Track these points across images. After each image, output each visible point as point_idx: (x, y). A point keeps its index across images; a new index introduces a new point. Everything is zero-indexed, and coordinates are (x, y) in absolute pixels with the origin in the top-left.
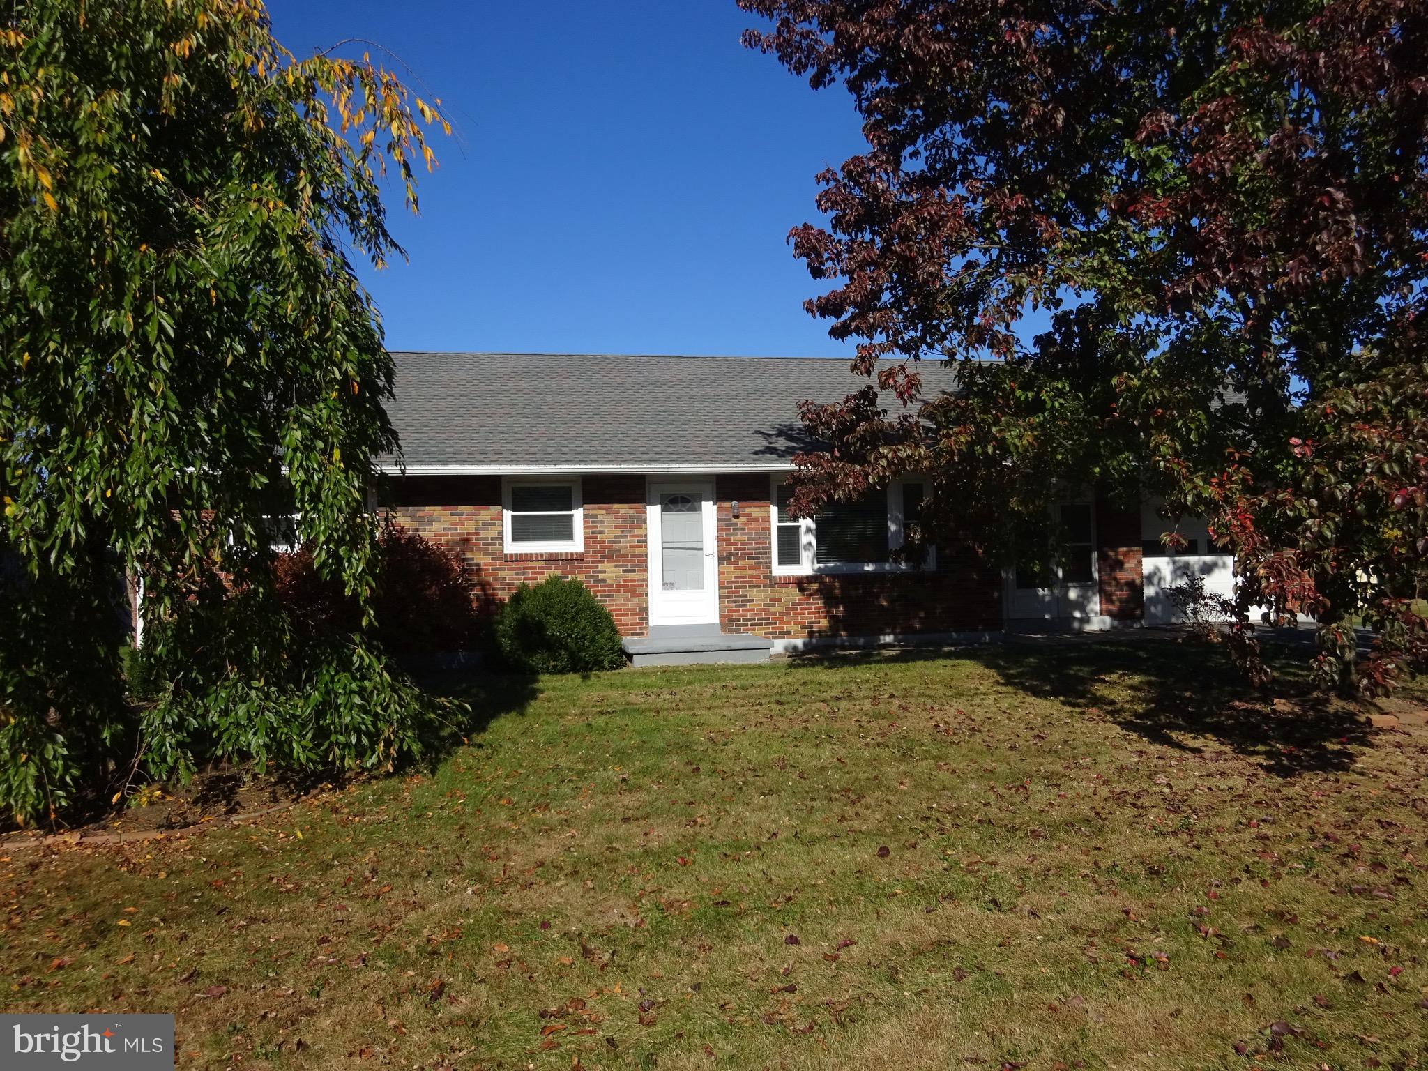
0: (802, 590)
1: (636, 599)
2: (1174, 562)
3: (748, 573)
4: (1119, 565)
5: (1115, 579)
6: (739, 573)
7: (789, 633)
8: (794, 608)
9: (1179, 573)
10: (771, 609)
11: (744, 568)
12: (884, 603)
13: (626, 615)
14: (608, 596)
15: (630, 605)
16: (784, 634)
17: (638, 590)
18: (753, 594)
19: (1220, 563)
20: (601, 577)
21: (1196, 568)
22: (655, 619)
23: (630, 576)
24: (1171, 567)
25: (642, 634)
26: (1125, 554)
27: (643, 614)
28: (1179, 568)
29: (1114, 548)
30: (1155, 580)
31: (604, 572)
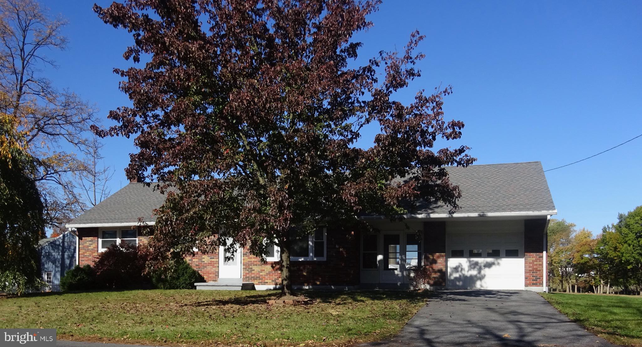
0: (273, 267)
1: (214, 268)
2: (470, 262)
3: (253, 260)
4: (435, 262)
5: (432, 268)
6: (249, 260)
7: (267, 283)
8: (269, 274)
9: (472, 266)
10: (261, 274)
11: (251, 258)
12: (305, 274)
13: (211, 274)
14: (205, 267)
15: (212, 270)
16: (265, 283)
17: (215, 265)
18: (254, 268)
19: (496, 262)
20: (203, 260)
21: (482, 265)
22: (221, 276)
23: (213, 260)
24: (468, 264)
25: (216, 281)
26: (438, 257)
27: (217, 274)
28: (473, 264)
29: (433, 253)
30: (460, 269)
31: (204, 258)
